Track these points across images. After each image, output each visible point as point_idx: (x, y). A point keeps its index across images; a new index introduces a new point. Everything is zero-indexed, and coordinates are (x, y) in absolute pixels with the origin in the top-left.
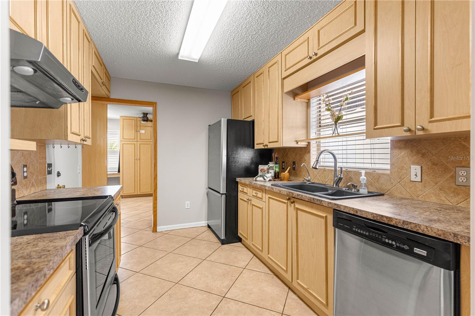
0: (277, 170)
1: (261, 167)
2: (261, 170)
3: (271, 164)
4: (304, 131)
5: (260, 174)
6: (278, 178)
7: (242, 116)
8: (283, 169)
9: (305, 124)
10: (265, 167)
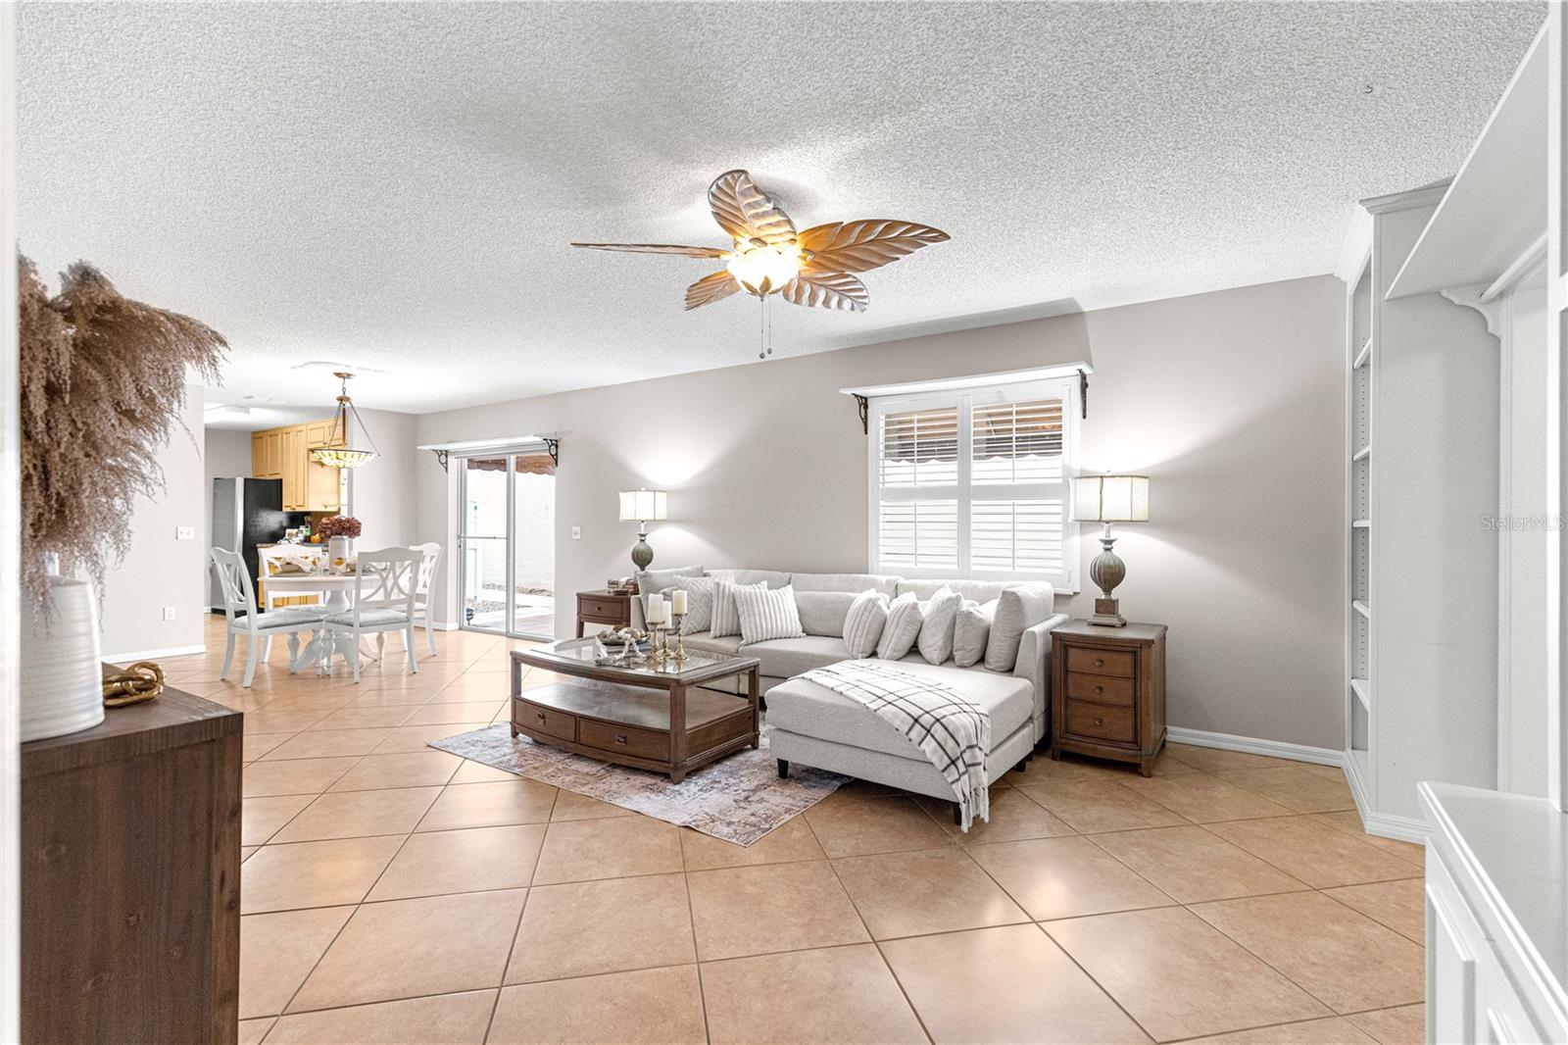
0: (308, 534)
1: (288, 531)
2: (289, 534)
3: (302, 528)
4: (335, 497)
5: (287, 537)
6: (310, 541)
7: (268, 475)
8: (313, 534)
9: (336, 490)
10: (295, 531)
